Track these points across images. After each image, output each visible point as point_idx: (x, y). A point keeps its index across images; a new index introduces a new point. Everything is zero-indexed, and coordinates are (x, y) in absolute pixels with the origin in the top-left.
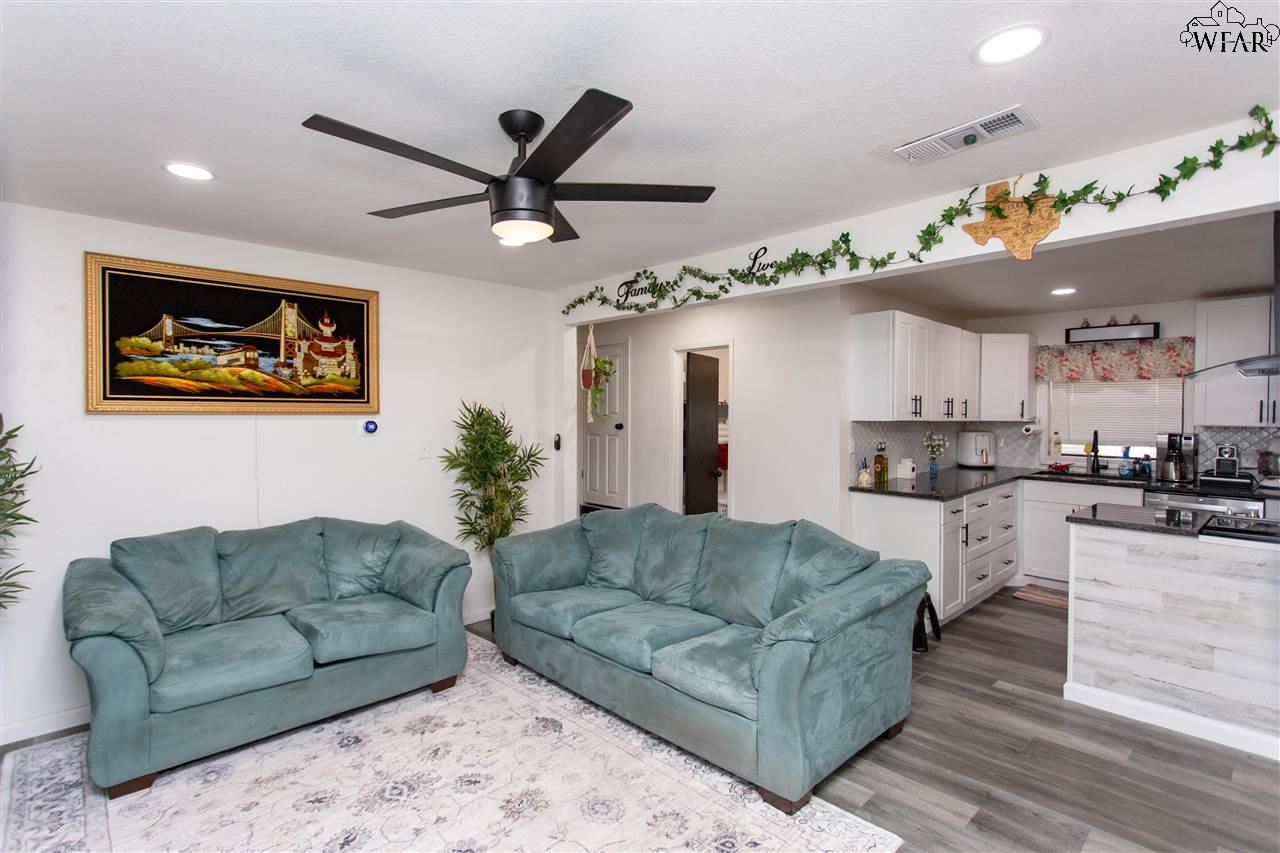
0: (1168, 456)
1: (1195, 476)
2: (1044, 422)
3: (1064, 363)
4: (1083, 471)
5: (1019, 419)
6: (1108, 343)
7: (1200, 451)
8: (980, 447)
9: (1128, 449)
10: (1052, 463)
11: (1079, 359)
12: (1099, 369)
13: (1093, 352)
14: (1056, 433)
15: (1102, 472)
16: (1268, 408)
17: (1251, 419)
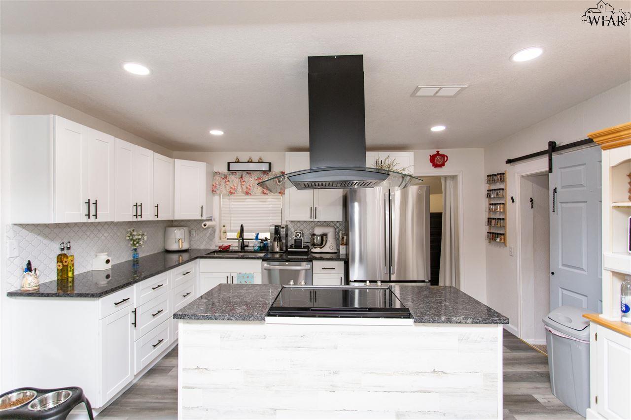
0: (275, 238)
1: (287, 249)
2: (217, 220)
3: (227, 183)
4: (236, 249)
5: (200, 218)
6: (248, 172)
7: (289, 234)
8: (178, 236)
9: (258, 234)
10: (220, 244)
11: (234, 180)
12: (244, 187)
13: (242, 177)
14: (224, 226)
15: (246, 248)
16: (313, 211)
17: (307, 216)
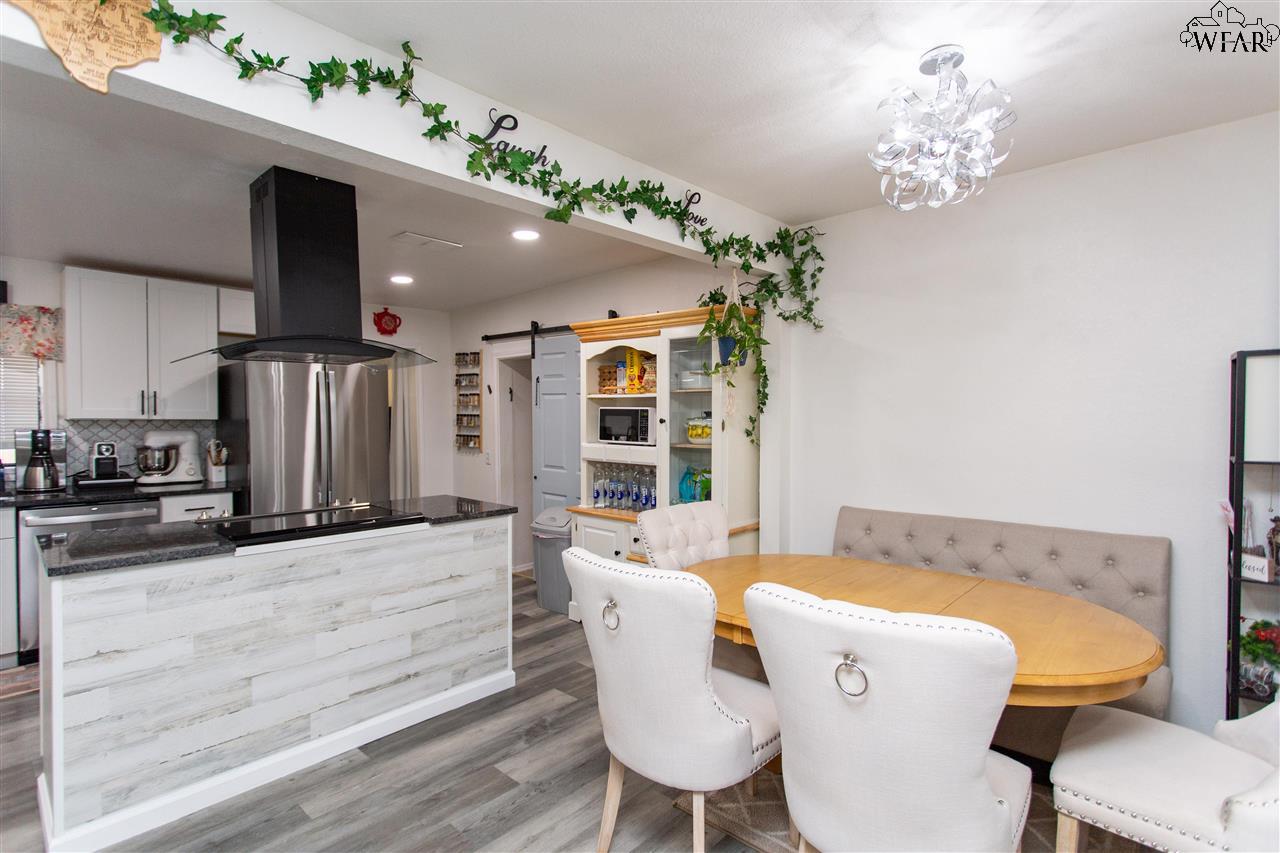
0: (33, 459)
7: (67, 450)
16: (149, 399)
17: (131, 410)
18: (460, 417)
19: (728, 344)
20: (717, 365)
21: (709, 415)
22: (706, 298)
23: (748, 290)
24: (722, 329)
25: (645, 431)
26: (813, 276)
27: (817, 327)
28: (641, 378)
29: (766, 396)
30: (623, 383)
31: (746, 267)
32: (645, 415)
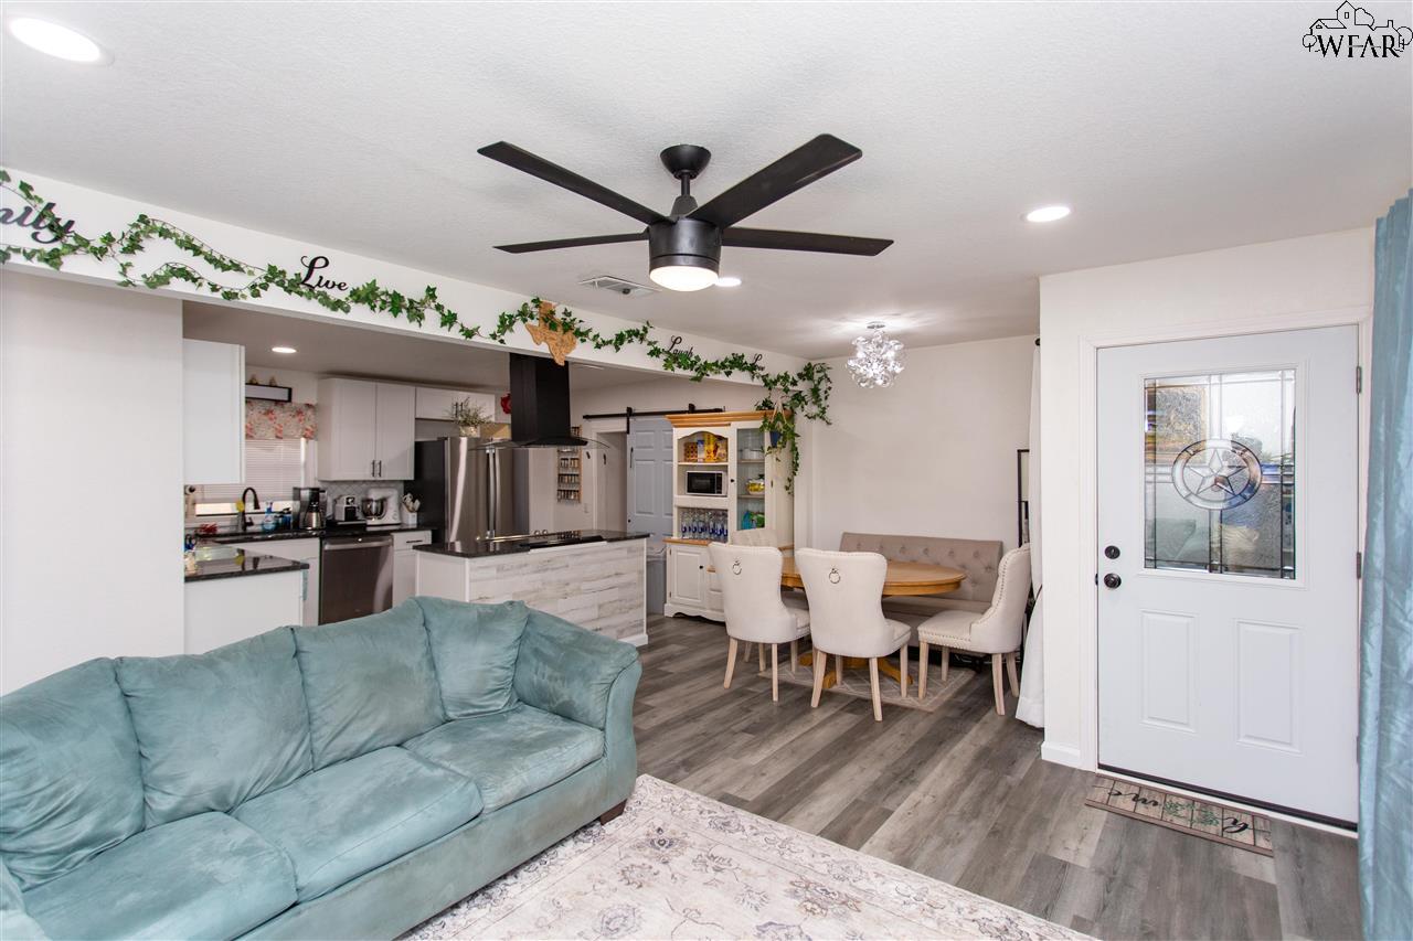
0: (309, 508)
4: (230, 530)
9: (274, 504)
15: (248, 529)
16: (376, 466)
17: (366, 475)
18: (561, 476)
19: (775, 436)
20: (769, 448)
21: (762, 476)
22: (760, 404)
23: (787, 400)
24: (772, 427)
25: (720, 488)
26: (826, 392)
27: (828, 423)
28: (715, 451)
29: (798, 465)
30: (702, 455)
31: (786, 390)
32: (719, 478)
